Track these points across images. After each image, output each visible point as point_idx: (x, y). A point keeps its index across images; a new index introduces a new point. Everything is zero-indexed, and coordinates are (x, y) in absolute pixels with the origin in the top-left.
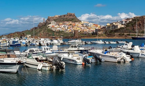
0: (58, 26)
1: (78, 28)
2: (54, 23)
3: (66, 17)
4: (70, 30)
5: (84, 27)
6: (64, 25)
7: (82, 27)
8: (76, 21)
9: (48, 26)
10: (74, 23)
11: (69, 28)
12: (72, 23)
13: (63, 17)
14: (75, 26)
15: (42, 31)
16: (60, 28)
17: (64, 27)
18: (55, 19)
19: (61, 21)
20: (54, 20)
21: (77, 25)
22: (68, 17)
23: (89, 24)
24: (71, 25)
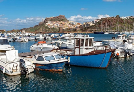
0: (53, 25)
1: (66, 26)
2: (49, 22)
3: (58, 18)
6: (56, 24)
7: (69, 25)
8: (65, 21)
9: (45, 24)
10: (63, 22)
11: (60, 26)
13: (56, 18)
14: (64, 24)
15: (41, 28)
16: (54, 25)
18: (50, 19)
19: (54, 21)
21: (66, 24)
23: (74, 23)
24: (61, 23)
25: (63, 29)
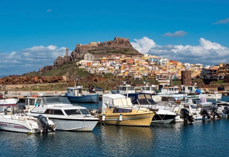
0: (100, 65)
1: (141, 69)
2: (90, 58)
3: (112, 46)
4: (127, 73)
5: (151, 65)
6: (110, 62)
7: (148, 66)
8: (133, 55)
9: (77, 64)
10: (129, 58)
11: (122, 68)
12: (126, 58)
13: (106, 45)
14: (134, 64)
15: (65, 73)
16: (105, 67)
17: (111, 65)
18: (90, 49)
19: (102, 54)
20: (89, 52)
21: (137, 62)
22: (116, 45)
23: (161, 61)
24: (124, 61)
25: (136, 77)
